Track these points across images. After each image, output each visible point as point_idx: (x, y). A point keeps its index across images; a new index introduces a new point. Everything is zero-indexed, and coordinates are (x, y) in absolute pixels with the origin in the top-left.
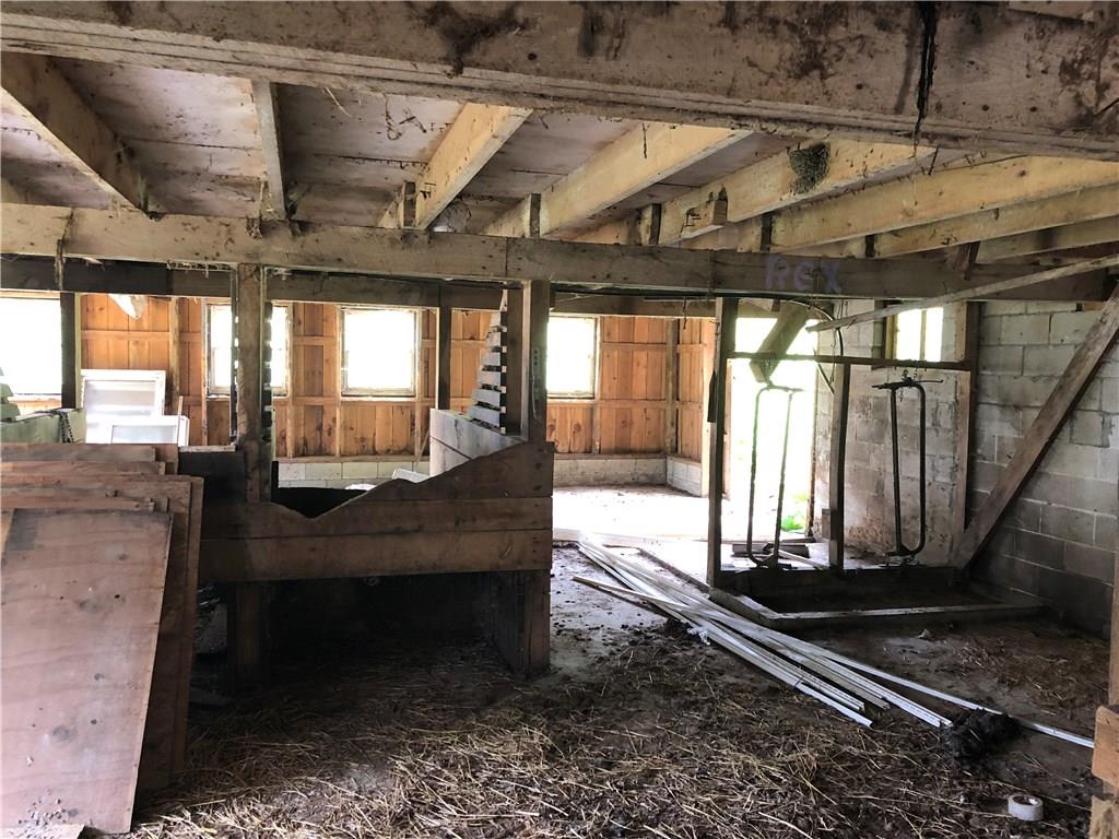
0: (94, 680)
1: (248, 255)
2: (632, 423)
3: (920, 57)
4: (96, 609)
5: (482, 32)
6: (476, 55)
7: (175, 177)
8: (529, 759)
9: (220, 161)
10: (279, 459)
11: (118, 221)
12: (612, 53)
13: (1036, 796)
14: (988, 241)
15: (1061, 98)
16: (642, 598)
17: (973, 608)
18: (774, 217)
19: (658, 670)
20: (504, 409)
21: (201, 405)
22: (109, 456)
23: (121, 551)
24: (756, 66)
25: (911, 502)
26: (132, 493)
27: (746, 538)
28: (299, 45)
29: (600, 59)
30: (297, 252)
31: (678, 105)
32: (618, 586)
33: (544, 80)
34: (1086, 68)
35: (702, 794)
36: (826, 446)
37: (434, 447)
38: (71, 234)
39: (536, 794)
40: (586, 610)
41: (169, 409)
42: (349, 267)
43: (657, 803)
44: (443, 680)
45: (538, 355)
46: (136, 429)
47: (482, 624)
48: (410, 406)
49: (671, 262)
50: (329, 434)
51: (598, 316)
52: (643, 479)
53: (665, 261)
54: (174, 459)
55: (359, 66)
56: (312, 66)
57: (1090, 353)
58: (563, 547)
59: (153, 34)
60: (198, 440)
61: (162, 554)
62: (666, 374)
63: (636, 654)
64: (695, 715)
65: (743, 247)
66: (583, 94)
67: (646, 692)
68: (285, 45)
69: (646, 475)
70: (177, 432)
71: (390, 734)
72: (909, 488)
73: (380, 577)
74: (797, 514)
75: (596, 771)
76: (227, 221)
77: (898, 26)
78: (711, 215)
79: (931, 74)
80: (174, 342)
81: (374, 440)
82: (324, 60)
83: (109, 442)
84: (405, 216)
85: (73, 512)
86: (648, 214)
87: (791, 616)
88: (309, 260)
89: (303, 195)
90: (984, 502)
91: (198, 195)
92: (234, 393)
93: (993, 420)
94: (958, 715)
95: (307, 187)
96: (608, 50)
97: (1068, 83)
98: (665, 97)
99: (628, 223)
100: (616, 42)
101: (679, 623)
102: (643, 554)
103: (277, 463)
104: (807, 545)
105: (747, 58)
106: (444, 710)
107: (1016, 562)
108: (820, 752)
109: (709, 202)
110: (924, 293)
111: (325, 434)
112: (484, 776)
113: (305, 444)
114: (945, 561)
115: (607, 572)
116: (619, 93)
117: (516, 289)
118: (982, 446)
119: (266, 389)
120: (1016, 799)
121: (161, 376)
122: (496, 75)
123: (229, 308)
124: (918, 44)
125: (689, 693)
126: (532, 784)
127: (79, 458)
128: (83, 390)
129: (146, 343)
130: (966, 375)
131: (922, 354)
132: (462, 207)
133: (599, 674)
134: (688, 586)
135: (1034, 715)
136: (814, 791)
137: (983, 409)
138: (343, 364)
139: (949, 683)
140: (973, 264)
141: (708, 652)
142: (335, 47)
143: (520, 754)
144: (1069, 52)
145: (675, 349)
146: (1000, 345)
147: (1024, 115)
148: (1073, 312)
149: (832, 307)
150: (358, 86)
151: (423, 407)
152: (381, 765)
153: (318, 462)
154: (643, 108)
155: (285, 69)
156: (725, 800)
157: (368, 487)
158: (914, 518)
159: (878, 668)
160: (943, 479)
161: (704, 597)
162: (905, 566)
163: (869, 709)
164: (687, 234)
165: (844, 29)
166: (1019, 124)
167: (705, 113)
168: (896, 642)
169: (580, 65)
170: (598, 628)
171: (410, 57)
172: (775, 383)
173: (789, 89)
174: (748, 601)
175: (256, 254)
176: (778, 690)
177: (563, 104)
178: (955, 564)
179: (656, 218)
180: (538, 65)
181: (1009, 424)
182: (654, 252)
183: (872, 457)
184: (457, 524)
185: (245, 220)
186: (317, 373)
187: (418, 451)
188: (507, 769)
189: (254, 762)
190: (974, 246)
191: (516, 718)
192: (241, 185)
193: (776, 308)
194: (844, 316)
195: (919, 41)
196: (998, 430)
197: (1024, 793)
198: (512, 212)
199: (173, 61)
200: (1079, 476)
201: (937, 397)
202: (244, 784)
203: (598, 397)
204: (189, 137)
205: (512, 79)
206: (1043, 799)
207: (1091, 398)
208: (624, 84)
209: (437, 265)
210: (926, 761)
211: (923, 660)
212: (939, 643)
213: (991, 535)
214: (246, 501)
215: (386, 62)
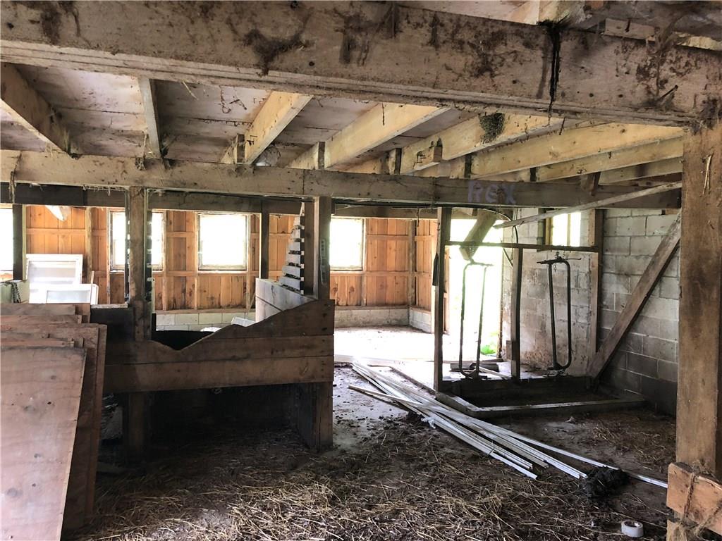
0: (34, 458)
1: (136, 181)
2: (387, 286)
3: (551, 64)
4: (36, 411)
5: (280, 49)
6: (276, 63)
7: (89, 131)
8: (319, 504)
9: (118, 121)
10: (157, 312)
11: (52, 159)
12: (361, 62)
13: (639, 521)
14: (606, 171)
15: (638, 89)
16: (393, 399)
17: (600, 402)
18: (473, 157)
19: (402, 446)
20: (302, 279)
21: (106, 277)
22: (45, 311)
23: (51, 373)
24: (451, 69)
25: (563, 336)
26: (59, 335)
27: (458, 360)
28: (165, 57)
29: (354, 65)
30: (168, 179)
31: (404, 93)
32: (377, 392)
33: (319, 78)
34: (653, 70)
35: (429, 525)
36: (508, 301)
37: (258, 303)
38: (20, 168)
39: (323, 527)
40: (357, 407)
41: (85, 279)
42: (201, 188)
43: (400, 531)
44: (264, 454)
45: (324, 244)
46: (62, 293)
47: (289, 417)
48: (243, 276)
49: (408, 185)
50: (190, 295)
51: (364, 218)
52: (394, 322)
53: (405, 184)
54: (87, 312)
55: (204, 69)
56: (174, 69)
57: (671, 241)
58: (342, 367)
59: (73, 50)
60: (104, 300)
61: (79, 374)
62: (409, 254)
63: (389, 435)
64: (425, 473)
65: (453, 176)
66: (344, 86)
67: (394, 460)
68: (156, 57)
69: (396, 320)
70: (90, 295)
71: (229, 490)
72: (561, 326)
73: (222, 388)
74: (491, 344)
75: (362, 511)
76: (122, 159)
77: (537, 45)
78: (432, 156)
79: (557, 75)
80: (89, 236)
81: (219, 298)
82: (181, 66)
83: (45, 302)
84: (238, 156)
85: (21, 348)
86: (393, 155)
87: (487, 409)
88: (176, 184)
89: (172, 142)
90: (608, 335)
91: (103, 142)
92: (127, 270)
93: (613, 283)
94: (591, 471)
95: (174, 137)
96: (359, 59)
97: (642, 79)
98: (394, 88)
99: (381, 161)
100: (364, 55)
101: (416, 415)
102: (393, 370)
103: (155, 314)
104: (498, 363)
105: (445, 65)
106: (264, 473)
107: (627, 373)
108: (505, 496)
109: (430, 148)
110: (567, 203)
111: (188, 295)
112: (289, 516)
113: (175, 301)
114: (584, 373)
115: (370, 383)
116: (366, 86)
117: (309, 202)
118: (606, 300)
119: (148, 267)
120: (626, 524)
121: (80, 258)
122: (290, 75)
123: (124, 213)
124: (549, 56)
125: (422, 460)
126: (320, 520)
127: (25, 313)
128: (27, 267)
129: (70, 236)
130: (595, 255)
131: (568, 242)
132: (274, 150)
133: (364, 448)
134: (423, 391)
135: (639, 469)
136: (500, 520)
137: (607, 276)
138: (199, 249)
139: (586, 450)
140: (597, 186)
141: (434, 433)
142: (188, 58)
143: (313, 501)
144: (642, 61)
145: (413, 238)
146: (616, 236)
147: (615, 98)
148: (659, 215)
149: (512, 212)
150: (203, 81)
151: (251, 277)
152: (222, 510)
153: (183, 313)
154: (381, 95)
155: (157, 71)
156: (444, 528)
157: (215, 330)
158: (565, 345)
159: (542, 441)
160: (583, 320)
161: (432, 398)
162: (559, 377)
163: (535, 468)
164: (418, 168)
165: (504, 47)
166: (612, 105)
167: (420, 97)
168: (554, 425)
169: (342, 69)
170: (364, 419)
171: (235, 64)
172: (475, 261)
173: (471, 83)
174: (460, 400)
175: (142, 180)
176: (479, 457)
177: (331, 92)
178: (590, 375)
179: (399, 158)
180: (315, 69)
181: (622, 286)
182: (397, 178)
183: (538, 307)
184: (272, 353)
185: (134, 159)
186: (182, 255)
187: (248, 305)
188: (305, 511)
189: (140, 510)
190: (597, 175)
191: (310, 478)
192: (131, 136)
193: (475, 214)
194: (519, 218)
195: (550, 55)
196: (616, 289)
197: (631, 519)
198: (307, 153)
199: (86, 66)
200: (666, 318)
201: (578, 268)
202: (132, 524)
203: (365, 269)
204: (98, 106)
205: (299, 77)
206: (643, 523)
207: (671, 269)
208: (369, 81)
209: (259, 187)
210: (571, 500)
211: (570, 436)
212: (580, 426)
213: (613, 356)
214: (134, 339)
215: (221, 67)
